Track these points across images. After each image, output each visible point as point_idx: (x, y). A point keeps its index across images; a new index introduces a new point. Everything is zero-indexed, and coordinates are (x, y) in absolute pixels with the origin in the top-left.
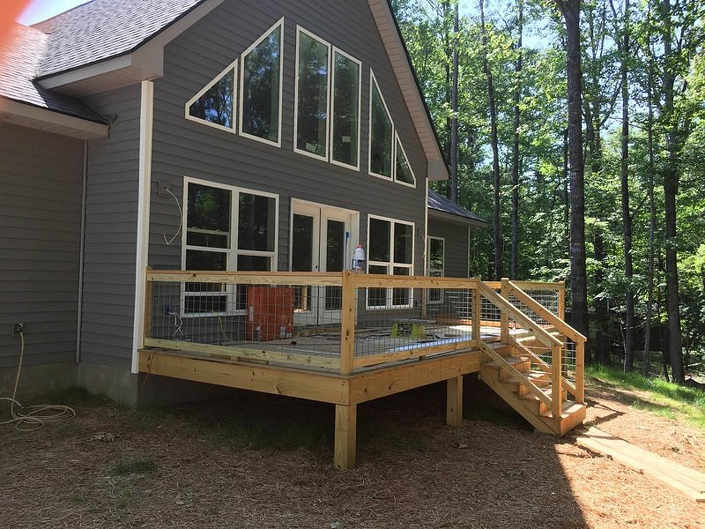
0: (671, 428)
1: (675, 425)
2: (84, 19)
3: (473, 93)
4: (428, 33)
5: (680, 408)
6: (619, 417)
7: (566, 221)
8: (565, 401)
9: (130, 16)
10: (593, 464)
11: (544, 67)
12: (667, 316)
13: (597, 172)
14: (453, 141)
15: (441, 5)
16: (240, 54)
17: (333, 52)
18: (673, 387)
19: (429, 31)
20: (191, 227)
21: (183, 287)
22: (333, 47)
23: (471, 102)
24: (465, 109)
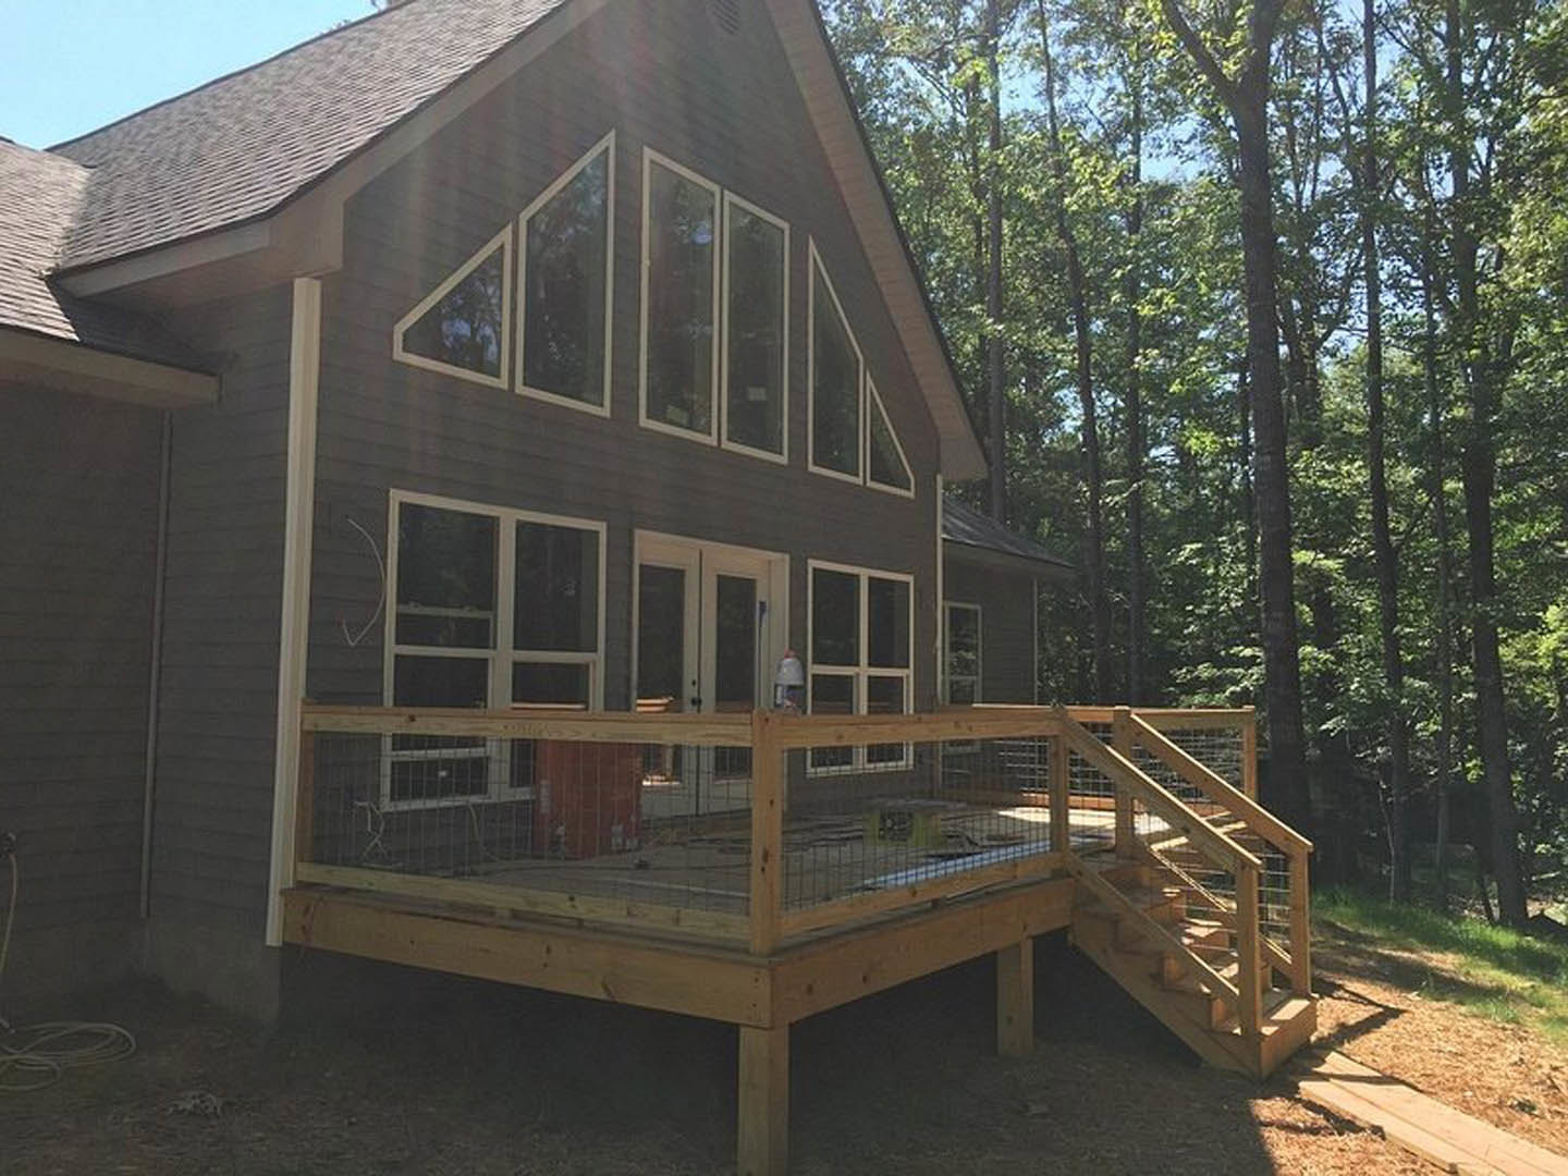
0: (1510, 1046)
1: (1520, 1039)
2: (170, 134)
3: (1033, 277)
4: (934, 150)
5: (1526, 994)
6: (1393, 1022)
7: (1250, 561)
8: (1270, 990)
9: (270, 131)
10: (1341, 1150)
11: (1191, 225)
12: (1481, 768)
13: (1312, 450)
14: (994, 383)
15: (960, 91)
16: (519, 213)
17: (726, 204)
18: (1506, 939)
19: (936, 147)
20: (406, 603)
21: (387, 743)
22: (726, 192)
23: (1032, 299)
24: (1018, 313)
